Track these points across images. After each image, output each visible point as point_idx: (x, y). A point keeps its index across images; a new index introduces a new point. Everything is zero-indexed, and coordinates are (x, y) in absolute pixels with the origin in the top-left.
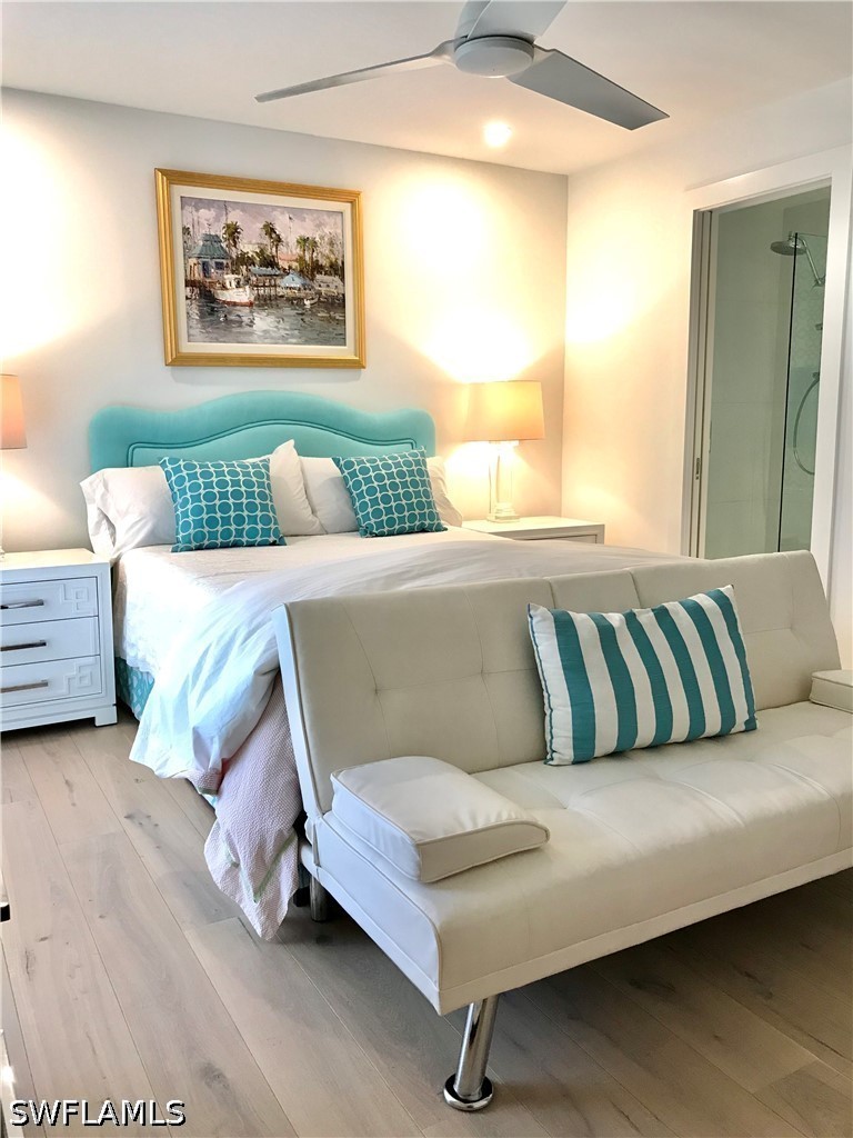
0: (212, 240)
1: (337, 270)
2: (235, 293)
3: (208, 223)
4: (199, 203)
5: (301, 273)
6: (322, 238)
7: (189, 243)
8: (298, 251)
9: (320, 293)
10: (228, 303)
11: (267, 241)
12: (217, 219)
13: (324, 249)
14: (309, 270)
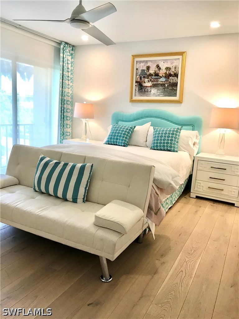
0: (143, 71)
1: (176, 75)
2: (148, 84)
3: (142, 66)
4: (141, 62)
5: (165, 77)
6: (173, 67)
7: (138, 72)
8: (165, 71)
9: (170, 82)
10: (145, 86)
11: (157, 69)
12: (145, 65)
13: (173, 70)
14: (168, 76)
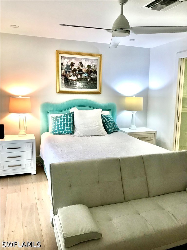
0: (68, 66)
1: (96, 72)
2: (72, 78)
3: (67, 62)
4: (65, 58)
5: (87, 73)
6: (93, 65)
7: (63, 67)
8: (87, 68)
9: (91, 77)
10: (71, 80)
11: (80, 66)
12: (69, 61)
13: (93, 68)
14: (89, 72)
